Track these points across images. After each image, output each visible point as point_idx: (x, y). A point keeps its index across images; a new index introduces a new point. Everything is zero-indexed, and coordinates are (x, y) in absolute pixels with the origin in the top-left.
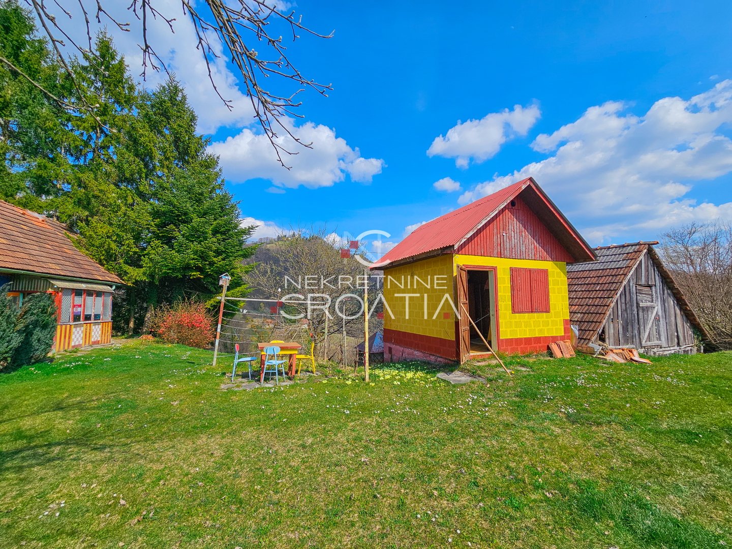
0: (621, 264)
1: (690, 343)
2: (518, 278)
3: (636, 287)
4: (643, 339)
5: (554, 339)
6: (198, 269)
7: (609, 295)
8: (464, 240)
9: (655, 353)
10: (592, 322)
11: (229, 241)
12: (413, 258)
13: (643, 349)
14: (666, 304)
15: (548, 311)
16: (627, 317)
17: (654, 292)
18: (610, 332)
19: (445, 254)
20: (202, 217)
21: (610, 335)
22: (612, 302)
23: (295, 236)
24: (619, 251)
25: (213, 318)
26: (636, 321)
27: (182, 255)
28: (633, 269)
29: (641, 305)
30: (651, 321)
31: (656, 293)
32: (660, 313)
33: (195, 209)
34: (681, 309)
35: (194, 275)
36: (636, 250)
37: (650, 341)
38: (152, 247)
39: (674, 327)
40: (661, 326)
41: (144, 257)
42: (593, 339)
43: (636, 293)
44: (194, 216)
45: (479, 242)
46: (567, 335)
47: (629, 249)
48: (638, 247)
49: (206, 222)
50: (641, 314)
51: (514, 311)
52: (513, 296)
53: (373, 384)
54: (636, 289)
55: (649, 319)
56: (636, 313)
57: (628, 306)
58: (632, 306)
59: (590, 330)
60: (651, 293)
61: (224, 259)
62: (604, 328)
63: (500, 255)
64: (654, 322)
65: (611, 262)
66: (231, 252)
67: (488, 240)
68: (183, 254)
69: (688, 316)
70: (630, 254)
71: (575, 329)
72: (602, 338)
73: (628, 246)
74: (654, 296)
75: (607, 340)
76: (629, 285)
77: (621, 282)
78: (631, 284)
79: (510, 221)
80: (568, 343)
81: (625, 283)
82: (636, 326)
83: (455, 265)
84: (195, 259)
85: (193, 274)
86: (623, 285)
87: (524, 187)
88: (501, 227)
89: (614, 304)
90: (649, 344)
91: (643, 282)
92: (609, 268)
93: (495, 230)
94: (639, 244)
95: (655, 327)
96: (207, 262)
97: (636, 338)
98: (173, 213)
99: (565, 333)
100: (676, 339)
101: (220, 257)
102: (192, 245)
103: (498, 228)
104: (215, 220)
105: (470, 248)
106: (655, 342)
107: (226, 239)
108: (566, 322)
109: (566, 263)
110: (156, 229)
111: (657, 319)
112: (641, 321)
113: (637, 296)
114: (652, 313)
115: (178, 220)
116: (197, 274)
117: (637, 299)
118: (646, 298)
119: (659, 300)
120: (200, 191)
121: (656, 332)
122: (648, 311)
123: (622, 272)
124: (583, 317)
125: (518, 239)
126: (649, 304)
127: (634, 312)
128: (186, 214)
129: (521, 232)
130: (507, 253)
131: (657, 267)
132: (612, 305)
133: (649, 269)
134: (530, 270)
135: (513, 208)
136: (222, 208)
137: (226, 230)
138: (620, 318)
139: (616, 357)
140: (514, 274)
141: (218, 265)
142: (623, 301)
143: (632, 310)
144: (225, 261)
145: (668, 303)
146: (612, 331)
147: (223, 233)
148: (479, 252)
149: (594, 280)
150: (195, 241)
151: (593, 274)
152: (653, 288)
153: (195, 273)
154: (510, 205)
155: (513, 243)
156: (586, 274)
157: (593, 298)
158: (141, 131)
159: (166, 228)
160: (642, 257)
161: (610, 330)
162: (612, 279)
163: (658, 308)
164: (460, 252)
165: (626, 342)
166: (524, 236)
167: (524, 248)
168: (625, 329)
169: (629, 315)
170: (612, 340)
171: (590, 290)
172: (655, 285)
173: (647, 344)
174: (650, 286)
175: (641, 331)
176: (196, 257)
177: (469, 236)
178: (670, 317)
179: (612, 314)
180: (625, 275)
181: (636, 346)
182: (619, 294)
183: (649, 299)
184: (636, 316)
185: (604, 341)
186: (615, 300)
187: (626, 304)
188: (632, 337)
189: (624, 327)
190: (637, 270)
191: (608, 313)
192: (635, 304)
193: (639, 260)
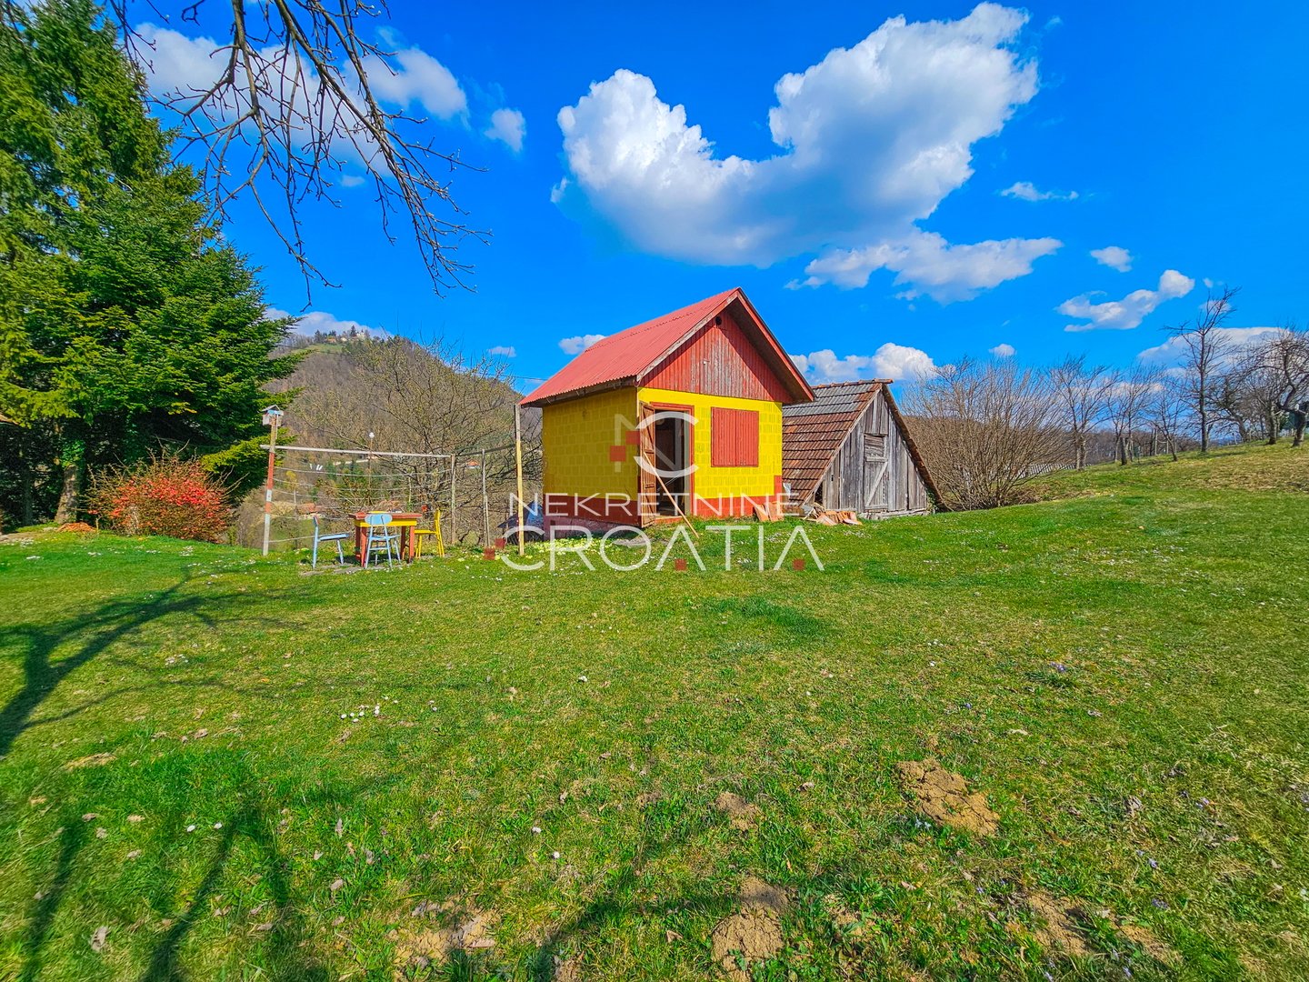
0: (850, 407)
1: (923, 506)
2: (722, 422)
3: (865, 436)
4: (867, 501)
6: (184, 396)
7: (831, 446)
8: (649, 370)
9: (879, 518)
10: (810, 479)
11: (247, 344)
12: (585, 391)
13: (866, 513)
14: (898, 459)
15: (756, 465)
16: (851, 474)
17: (885, 443)
18: (829, 492)
19: (626, 387)
20: (181, 295)
21: (829, 495)
22: (833, 455)
23: (355, 335)
25: (226, 489)
26: (861, 479)
27: (149, 366)
28: (862, 414)
29: (869, 458)
30: (879, 479)
31: (888, 444)
32: (890, 470)
33: (164, 276)
34: (915, 465)
35: (176, 407)
36: (869, 389)
37: (875, 504)
38: (76, 349)
39: (905, 487)
40: (890, 486)
41: (60, 370)
42: (807, 499)
43: (864, 444)
44: (165, 291)
45: (672, 371)
47: (862, 387)
48: (872, 385)
49: (197, 306)
50: (867, 469)
51: (714, 465)
52: (713, 445)
53: (530, 557)
54: (865, 439)
55: (876, 477)
56: (862, 468)
57: (852, 460)
58: (857, 460)
59: (805, 489)
60: (881, 444)
61: (237, 379)
62: (821, 484)
63: (699, 391)
64: (882, 480)
65: (842, 404)
66: (252, 366)
67: (684, 371)
68: (151, 365)
69: (922, 473)
70: (861, 395)
72: (819, 498)
73: (863, 384)
74: (885, 449)
75: (824, 502)
76: (856, 435)
77: (847, 430)
78: (859, 433)
79: (713, 344)
81: (850, 431)
82: (860, 487)
83: (638, 402)
84: (177, 377)
85: (173, 405)
86: (848, 434)
87: (729, 301)
88: (702, 353)
89: (835, 456)
90: (873, 506)
91: (874, 429)
93: (694, 356)
94: (873, 382)
95: (882, 487)
96: (204, 384)
97: (858, 500)
98: (118, 283)
100: (906, 502)
101: (229, 376)
102: (169, 350)
103: (698, 355)
104: (214, 301)
105: (660, 379)
106: (881, 505)
107: (240, 341)
108: (777, 478)
109: (781, 404)
110: (76, 312)
111: (885, 477)
112: (867, 479)
113: (865, 447)
114: (881, 469)
115: (130, 297)
116: (181, 406)
117: (864, 452)
118: (875, 451)
119: (891, 453)
120: (173, 242)
121: (884, 492)
122: (876, 467)
123: (848, 417)
124: (800, 473)
125: (723, 369)
126: (878, 458)
127: (859, 468)
128: (144, 286)
129: (727, 360)
130: (708, 388)
131: (892, 413)
132: (832, 459)
133: (882, 414)
134: (736, 411)
135: (718, 327)
136: (224, 278)
137: (240, 322)
138: (842, 475)
139: (828, 519)
140: (717, 416)
141: (227, 390)
142: (847, 454)
143: (858, 466)
144: (242, 383)
145: (901, 458)
146: (831, 490)
147: (230, 329)
148: (672, 385)
149: (820, 428)
150: (173, 341)
151: (822, 419)
152: (885, 438)
153: (178, 404)
154: (714, 321)
155: (717, 375)
156: (813, 420)
157: (816, 450)
158: (14, 93)
159: (104, 312)
160: (874, 398)
161: (828, 489)
162: (838, 426)
163: (889, 463)
164: (647, 385)
165: (847, 504)
166: (730, 366)
167: (730, 383)
168: (847, 489)
169: (853, 472)
170: (830, 502)
172: (888, 435)
173: (870, 507)
174: (882, 436)
175: (866, 491)
176: (178, 372)
177: (656, 363)
178: (901, 475)
179: (832, 469)
180: (852, 421)
181: (857, 509)
182: (842, 445)
183: (879, 452)
184: (862, 472)
185: (821, 503)
186: (837, 452)
187: (850, 458)
188: (854, 499)
189: (845, 487)
190: (866, 414)
191: (827, 468)
192: (861, 459)
193: (870, 402)
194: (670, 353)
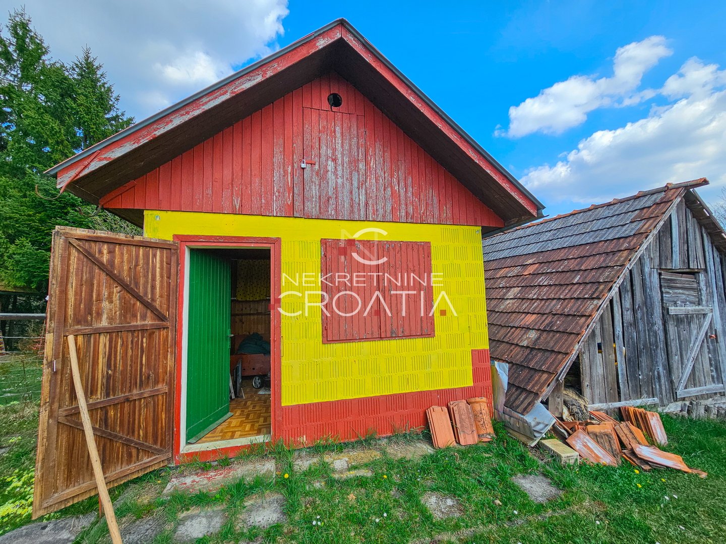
0: (626, 230)
3: (660, 274)
4: (680, 382)
5: (445, 398)
7: (594, 292)
9: (707, 409)
10: (551, 352)
13: (680, 403)
15: (427, 335)
16: (638, 338)
17: (702, 284)
18: (594, 374)
21: (595, 378)
22: (597, 307)
24: (625, 208)
26: (661, 345)
28: (651, 238)
29: (673, 310)
30: (698, 343)
31: (708, 284)
32: (718, 326)
36: (658, 201)
37: (695, 386)
40: (722, 351)
42: (546, 391)
43: (661, 287)
45: (229, 181)
46: (480, 384)
47: (644, 201)
48: (663, 194)
50: (672, 329)
51: (328, 340)
54: (660, 279)
55: (693, 339)
56: (661, 328)
57: (639, 315)
58: (649, 314)
59: (544, 372)
60: (695, 285)
62: (577, 360)
63: (290, 212)
64: (705, 344)
65: (608, 228)
67: (255, 179)
70: (645, 210)
71: (502, 371)
72: (572, 386)
73: (643, 196)
74: (704, 292)
75: (587, 392)
76: (642, 271)
77: (622, 265)
78: (647, 270)
79: (323, 137)
80: (482, 405)
81: (628, 265)
82: (661, 358)
87: (321, 44)
88: (299, 150)
89: (600, 311)
90: (694, 391)
91: (677, 262)
92: (603, 239)
93: (278, 157)
94: (665, 189)
95: (707, 356)
97: (660, 381)
99: (474, 381)
103: (288, 153)
105: (198, 196)
106: (708, 387)
108: (477, 355)
109: (480, 228)
111: (711, 338)
112: (674, 346)
113: (662, 293)
114: (700, 327)
117: (662, 299)
118: (684, 297)
119: (716, 299)
121: (711, 365)
122: (689, 323)
123: (626, 245)
124: (539, 338)
125: (347, 176)
126: (691, 308)
127: (656, 328)
129: (354, 162)
130: (311, 207)
131: (709, 234)
132: (596, 314)
133: (691, 238)
135: (334, 109)
138: (619, 341)
142: (627, 304)
143: (651, 324)
146: (599, 370)
152: (702, 277)
154: (326, 103)
155: (332, 185)
157: (564, 299)
160: (673, 211)
161: (594, 367)
162: (604, 261)
163: (713, 316)
165: (637, 392)
166: (362, 171)
167: (363, 198)
168: (633, 363)
169: (642, 334)
170: (598, 390)
171: (562, 283)
172: (706, 270)
173: (688, 393)
174: (693, 273)
175: (675, 366)
179: (598, 332)
180: (632, 250)
181: (661, 400)
182: (615, 290)
183: (692, 299)
184: (661, 334)
185: (580, 392)
186: (605, 304)
187: (634, 311)
188: (652, 380)
189: (628, 361)
190: (660, 237)
191: (586, 333)
192: (658, 311)
193: (666, 217)
194: (158, 133)
